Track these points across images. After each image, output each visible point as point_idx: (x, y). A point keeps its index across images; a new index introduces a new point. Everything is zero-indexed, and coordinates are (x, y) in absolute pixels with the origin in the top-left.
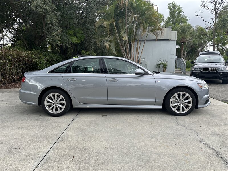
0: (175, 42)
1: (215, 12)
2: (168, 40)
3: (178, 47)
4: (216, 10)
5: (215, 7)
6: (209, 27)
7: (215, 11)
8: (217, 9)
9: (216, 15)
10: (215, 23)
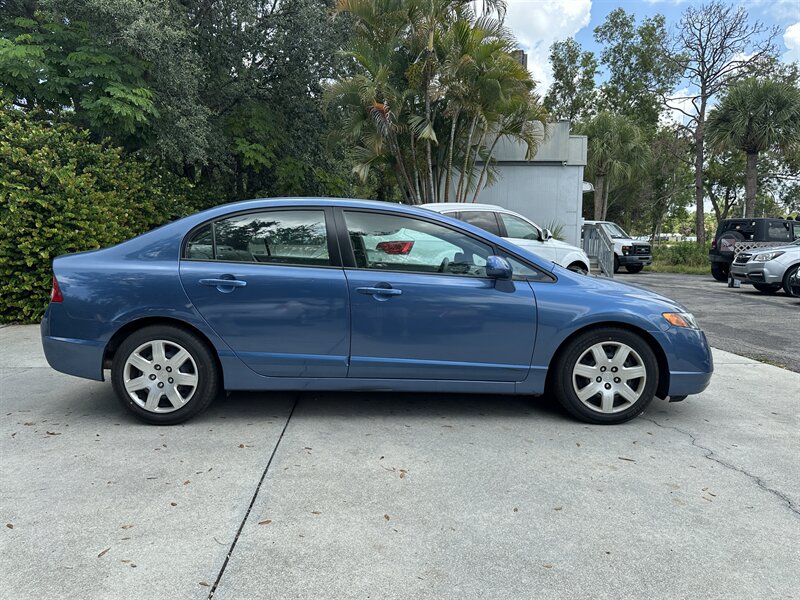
0: (582, 169)
1: (702, 77)
2: (559, 164)
3: (588, 187)
4: (703, 73)
5: (703, 63)
6: (683, 127)
7: (701, 74)
8: (708, 70)
9: (704, 89)
10: (702, 114)
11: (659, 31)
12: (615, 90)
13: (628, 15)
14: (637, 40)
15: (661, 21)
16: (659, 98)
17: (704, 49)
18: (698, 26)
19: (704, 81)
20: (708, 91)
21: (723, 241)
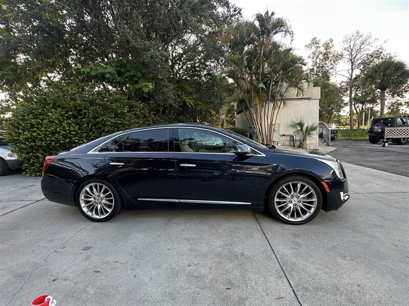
0: (318, 100)
2: (309, 99)
4: (352, 59)
7: (351, 60)
8: (354, 58)
9: (352, 66)
10: (351, 76)
11: (331, 44)
12: (313, 69)
13: (318, 39)
14: (322, 49)
15: (331, 41)
16: (331, 71)
17: (352, 50)
18: (349, 41)
19: (352, 63)
20: (354, 67)
21: (375, 127)
